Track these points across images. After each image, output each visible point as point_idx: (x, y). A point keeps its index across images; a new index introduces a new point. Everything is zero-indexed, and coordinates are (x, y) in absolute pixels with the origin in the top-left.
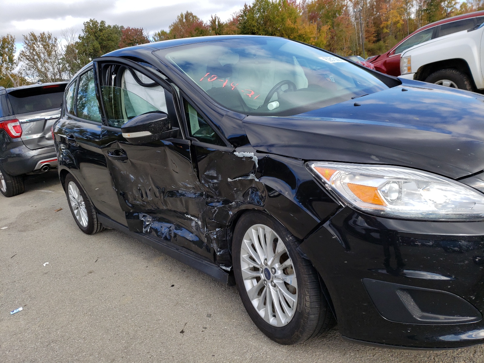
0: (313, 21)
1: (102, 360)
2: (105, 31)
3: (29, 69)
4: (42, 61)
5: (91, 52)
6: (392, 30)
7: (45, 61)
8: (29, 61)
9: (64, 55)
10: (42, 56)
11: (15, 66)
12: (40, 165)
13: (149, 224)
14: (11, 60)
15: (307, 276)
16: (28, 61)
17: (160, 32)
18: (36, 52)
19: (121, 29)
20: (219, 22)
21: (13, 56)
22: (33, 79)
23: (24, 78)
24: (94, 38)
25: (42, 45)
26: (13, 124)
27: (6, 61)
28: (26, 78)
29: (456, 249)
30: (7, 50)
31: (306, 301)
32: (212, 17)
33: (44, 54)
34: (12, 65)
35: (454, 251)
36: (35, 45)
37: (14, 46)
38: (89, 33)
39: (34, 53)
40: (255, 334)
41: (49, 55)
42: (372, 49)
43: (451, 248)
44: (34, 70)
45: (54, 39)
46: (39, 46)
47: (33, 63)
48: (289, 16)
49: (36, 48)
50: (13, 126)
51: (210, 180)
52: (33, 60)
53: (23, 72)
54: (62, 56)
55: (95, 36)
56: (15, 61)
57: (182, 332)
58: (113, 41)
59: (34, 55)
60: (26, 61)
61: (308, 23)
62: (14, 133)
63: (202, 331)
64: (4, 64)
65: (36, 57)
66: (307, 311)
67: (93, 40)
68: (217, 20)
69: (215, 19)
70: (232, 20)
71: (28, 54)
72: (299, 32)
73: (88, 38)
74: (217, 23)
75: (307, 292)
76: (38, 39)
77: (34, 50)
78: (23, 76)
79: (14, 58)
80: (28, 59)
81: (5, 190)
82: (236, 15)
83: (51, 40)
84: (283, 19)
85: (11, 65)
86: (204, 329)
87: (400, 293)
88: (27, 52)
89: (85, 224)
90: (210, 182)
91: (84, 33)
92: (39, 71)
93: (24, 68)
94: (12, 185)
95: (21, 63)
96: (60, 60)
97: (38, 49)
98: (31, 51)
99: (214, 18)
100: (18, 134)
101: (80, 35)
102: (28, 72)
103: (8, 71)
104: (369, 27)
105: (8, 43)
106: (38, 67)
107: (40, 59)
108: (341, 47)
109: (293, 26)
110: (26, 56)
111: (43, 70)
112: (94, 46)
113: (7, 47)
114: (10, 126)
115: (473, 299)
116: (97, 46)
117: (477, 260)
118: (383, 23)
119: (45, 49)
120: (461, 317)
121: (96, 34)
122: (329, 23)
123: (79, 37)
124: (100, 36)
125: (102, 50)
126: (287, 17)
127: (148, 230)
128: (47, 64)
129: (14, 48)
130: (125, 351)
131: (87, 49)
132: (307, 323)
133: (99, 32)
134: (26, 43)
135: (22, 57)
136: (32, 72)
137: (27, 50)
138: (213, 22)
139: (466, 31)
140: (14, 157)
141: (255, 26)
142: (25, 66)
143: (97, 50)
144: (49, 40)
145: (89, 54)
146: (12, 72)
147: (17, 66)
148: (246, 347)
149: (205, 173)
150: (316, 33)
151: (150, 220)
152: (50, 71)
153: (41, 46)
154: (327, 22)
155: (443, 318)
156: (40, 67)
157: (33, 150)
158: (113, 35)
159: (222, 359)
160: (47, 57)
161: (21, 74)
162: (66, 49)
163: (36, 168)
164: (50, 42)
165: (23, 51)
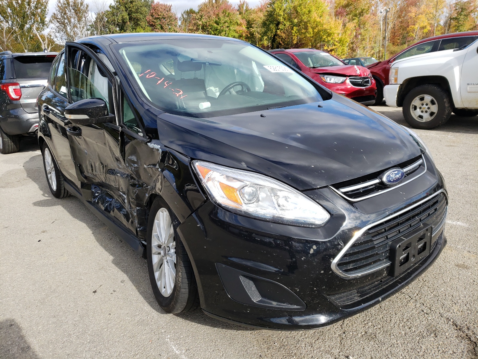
0: (340, 17)
1: (20, 306)
2: (135, 3)
3: (59, 32)
4: (72, 26)
5: (119, 23)
6: (418, 35)
7: (75, 26)
8: (60, 24)
9: (94, 22)
10: (72, 20)
11: (46, 27)
12: (34, 128)
13: (98, 196)
14: (43, 22)
15: (182, 256)
16: (58, 23)
17: (189, 10)
18: (68, 16)
19: (151, 3)
20: (247, 7)
21: (45, 17)
22: (61, 42)
23: (52, 40)
24: (124, 9)
25: (74, 9)
26: (14, 87)
27: (37, 21)
28: (55, 39)
29: (287, 247)
30: (39, 10)
31: (179, 276)
32: (240, 2)
33: (75, 18)
34: (43, 26)
35: (285, 249)
36: (67, 9)
37: (47, 7)
38: (120, 4)
39: (65, 17)
40: (151, 302)
41: (79, 20)
42: (394, 52)
43: (283, 247)
44: (63, 33)
45: (85, 6)
46: (71, 11)
47: (63, 26)
48: (316, 9)
49: (67, 12)
50: (14, 89)
51: (133, 165)
52: (63, 23)
53: (53, 35)
54: (91, 23)
55: (126, 7)
56: (46, 23)
57: (95, 292)
58: (141, 13)
59: (65, 19)
60: (56, 24)
61: (334, 18)
62: (13, 95)
63: (111, 294)
64: (36, 24)
65: (66, 21)
66: (179, 285)
67: (123, 11)
68: (245, 5)
69: (244, 4)
70: (260, 7)
71: (59, 17)
72: (324, 26)
73: (118, 8)
74: (245, 8)
75: (180, 269)
76: (70, 3)
77: (65, 14)
78: (52, 38)
79: (45, 20)
80: (58, 22)
81: (2, 147)
82: (264, 2)
83: (83, 6)
84: (309, 12)
85: (41, 26)
86: (113, 292)
87: (242, 278)
88: (58, 15)
89: (55, 188)
90: (132, 166)
91: (115, 3)
92: (68, 34)
93: (54, 31)
94: (8, 143)
95: (52, 25)
96: (89, 27)
97: (69, 13)
98: (63, 15)
99: (242, 3)
100: (18, 97)
101: (111, 4)
102: (58, 34)
103: (39, 31)
104: (395, 29)
105: (42, 5)
106: (67, 31)
107: (70, 24)
108: (364, 46)
109: (318, 20)
110: (57, 18)
111: (72, 34)
112: (123, 16)
113: (40, 8)
114: (11, 89)
115: (298, 291)
116: (126, 17)
117: (303, 259)
118: (410, 26)
119: (76, 14)
120: (290, 305)
121: (126, 5)
122: (355, 21)
123: (110, 6)
124: (129, 8)
125: (130, 22)
126: (314, 10)
127: (96, 201)
128: (76, 29)
129: (46, 9)
130: (42, 301)
131: (116, 19)
132: (179, 295)
133: (130, 4)
134: (58, 6)
135: (53, 20)
136: (61, 34)
137: (59, 13)
138: (241, 6)
139: (452, 50)
140: (12, 117)
141: (281, 15)
142: (55, 28)
143: (125, 21)
144: (81, 6)
145: (117, 24)
146: (43, 32)
147: (48, 27)
148: (140, 311)
149: (129, 158)
150: (341, 29)
151: (100, 192)
152: (78, 36)
153: (72, 11)
154: (353, 19)
155: (276, 304)
156: (69, 30)
157: (29, 113)
158: (143, 8)
159: (116, 318)
160: (76, 22)
161: (50, 36)
162: (96, 17)
163: (30, 131)
164: (82, 7)
165: (54, 14)
